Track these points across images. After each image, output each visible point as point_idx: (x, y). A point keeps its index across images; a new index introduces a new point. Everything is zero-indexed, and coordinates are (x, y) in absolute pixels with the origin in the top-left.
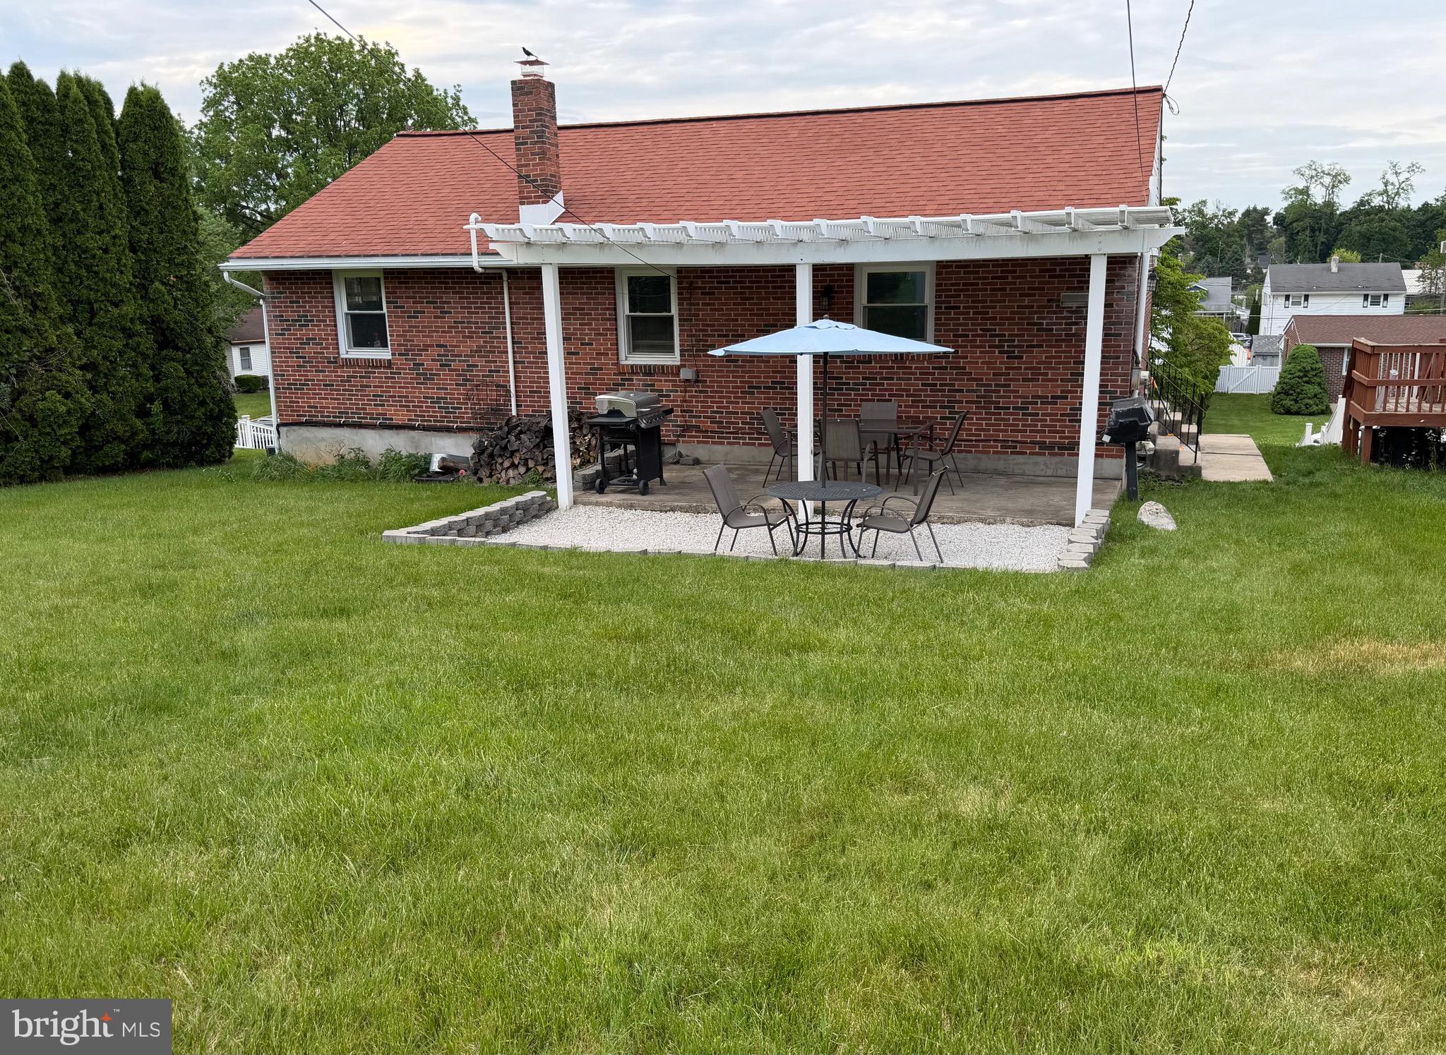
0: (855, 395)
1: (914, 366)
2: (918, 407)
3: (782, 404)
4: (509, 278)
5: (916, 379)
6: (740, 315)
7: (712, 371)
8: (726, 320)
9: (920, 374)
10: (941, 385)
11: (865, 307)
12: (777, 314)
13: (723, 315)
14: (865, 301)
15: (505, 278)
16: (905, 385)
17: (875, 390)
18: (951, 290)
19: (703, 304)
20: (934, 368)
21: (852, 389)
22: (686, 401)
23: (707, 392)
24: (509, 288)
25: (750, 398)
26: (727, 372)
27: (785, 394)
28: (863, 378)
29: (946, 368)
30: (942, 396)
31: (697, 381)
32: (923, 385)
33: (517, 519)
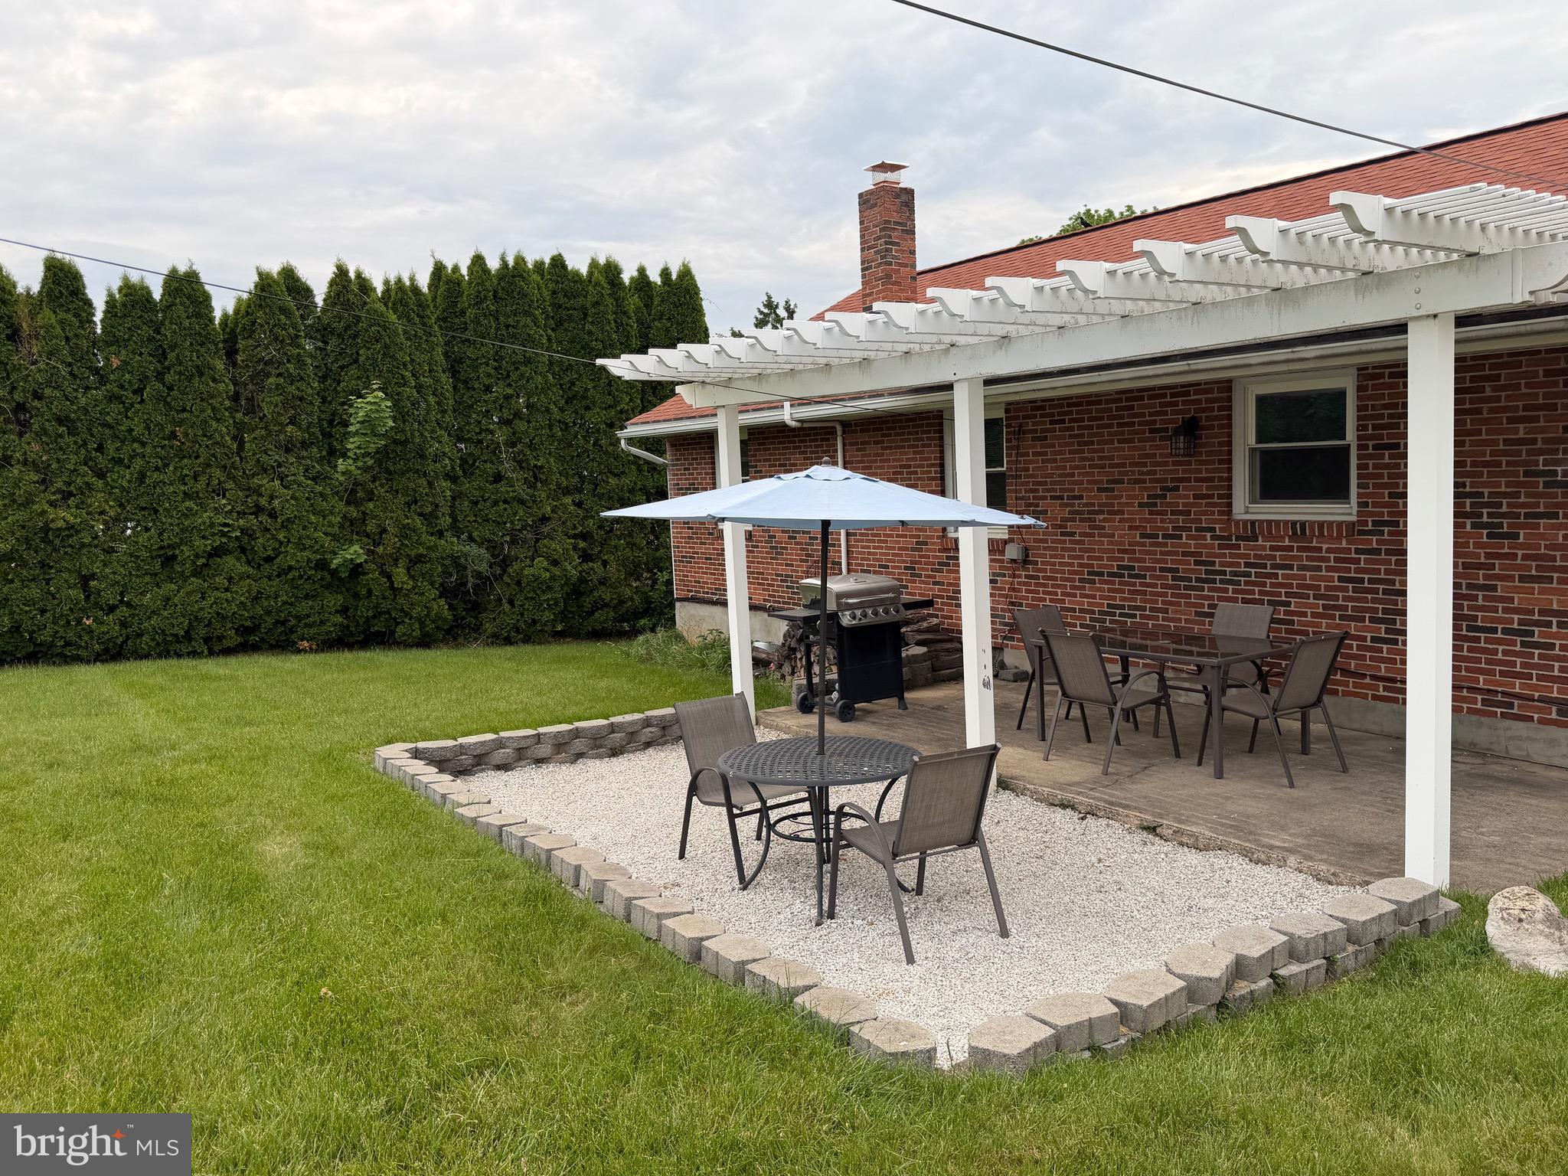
0: (1235, 591)
1: (1325, 546)
2: (1333, 617)
3: (1131, 600)
4: (844, 432)
5: (1329, 569)
6: (1077, 467)
7: (1045, 549)
8: (1060, 476)
9: (1337, 560)
10: (1370, 581)
11: (1252, 450)
12: (1123, 465)
13: (1057, 468)
14: (1252, 440)
15: (839, 433)
16: (1312, 578)
17: (1264, 584)
18: (1381, 417)
19: (1034, 454)
20: (1357, 551)
21: (1230, 582)
22: (1014, 590)
23: (1038, 578)
24: (844, 445)
25: (1091, 589)
26: (1063, 549)
27: (1134, 584)
28: (1247, 565)
29: (1378, 552)
30: (1374, 600)
31: (1026, 562)
32: (1340, 579)
33: (644, 739)
